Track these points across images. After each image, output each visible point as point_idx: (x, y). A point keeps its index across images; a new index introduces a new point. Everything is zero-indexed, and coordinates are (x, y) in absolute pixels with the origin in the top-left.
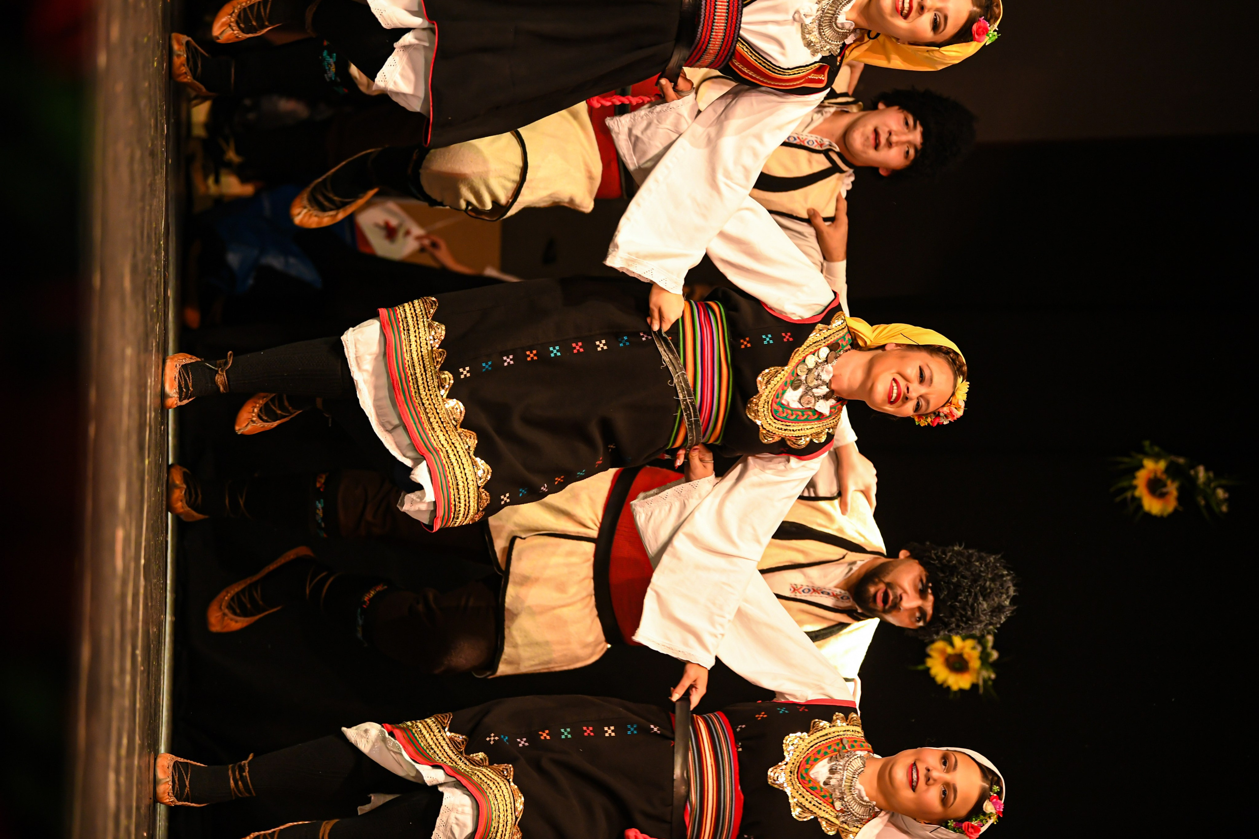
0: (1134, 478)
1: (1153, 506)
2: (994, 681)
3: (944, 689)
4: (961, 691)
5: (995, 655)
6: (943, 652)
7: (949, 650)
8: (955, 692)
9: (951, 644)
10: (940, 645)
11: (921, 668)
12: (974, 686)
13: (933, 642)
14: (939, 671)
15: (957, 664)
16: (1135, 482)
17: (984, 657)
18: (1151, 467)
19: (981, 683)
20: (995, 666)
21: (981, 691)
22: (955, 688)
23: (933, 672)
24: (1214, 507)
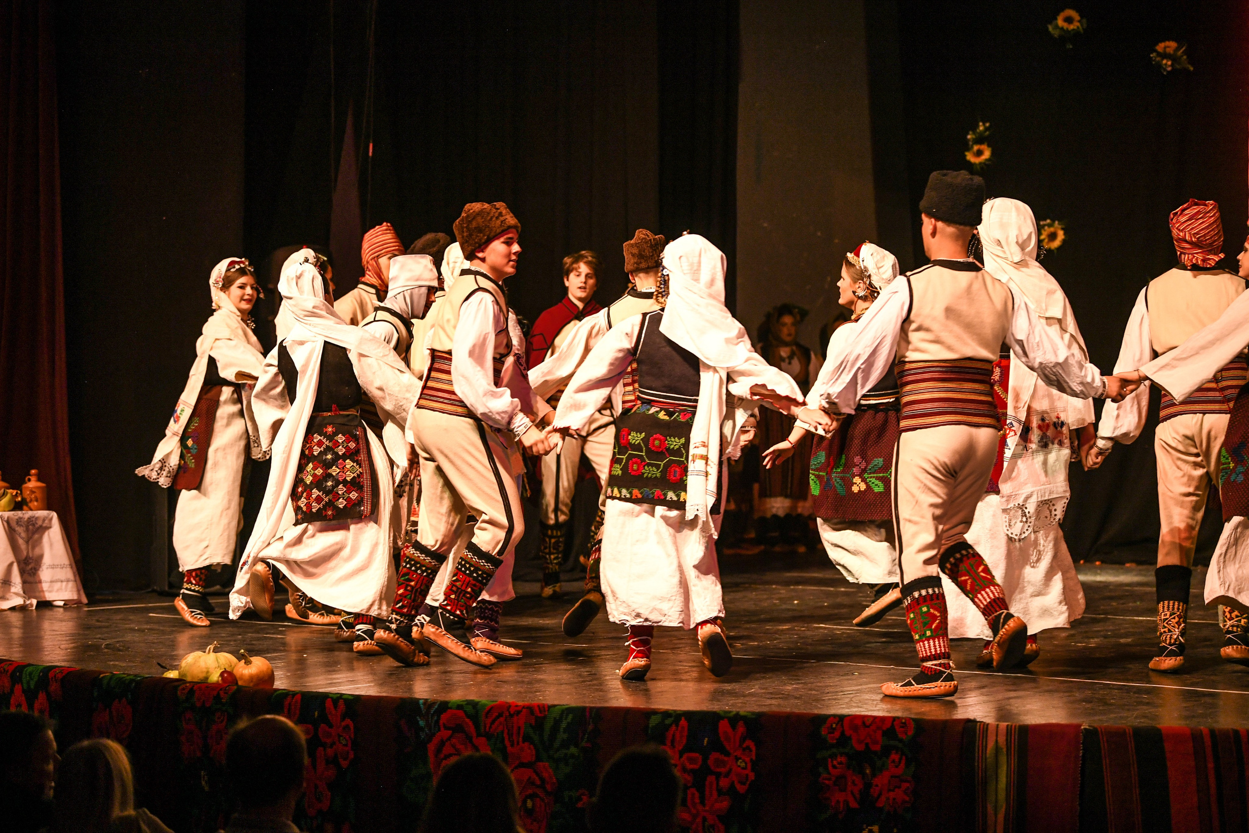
0: (975, 164)
1: (987, 154)
2: (1059, 221)
3: (1064, 241)
4: (1065, 234)
5: (1048, 221)
6: (1048, 243)
7: (1046, 240)
8: (1066, 237)
11: (1055, 251)
12: (1062, 229)
14: (1055, 245)
15: (1053, 236)
16: (977, 162)
17: (1050, 226)
18: (970, 157)
19: (1060, 227)
20: (1053, 221)
21: (1063, 227)
22: (1063, 237)
23: (1054, 247)
24: (986, 129)
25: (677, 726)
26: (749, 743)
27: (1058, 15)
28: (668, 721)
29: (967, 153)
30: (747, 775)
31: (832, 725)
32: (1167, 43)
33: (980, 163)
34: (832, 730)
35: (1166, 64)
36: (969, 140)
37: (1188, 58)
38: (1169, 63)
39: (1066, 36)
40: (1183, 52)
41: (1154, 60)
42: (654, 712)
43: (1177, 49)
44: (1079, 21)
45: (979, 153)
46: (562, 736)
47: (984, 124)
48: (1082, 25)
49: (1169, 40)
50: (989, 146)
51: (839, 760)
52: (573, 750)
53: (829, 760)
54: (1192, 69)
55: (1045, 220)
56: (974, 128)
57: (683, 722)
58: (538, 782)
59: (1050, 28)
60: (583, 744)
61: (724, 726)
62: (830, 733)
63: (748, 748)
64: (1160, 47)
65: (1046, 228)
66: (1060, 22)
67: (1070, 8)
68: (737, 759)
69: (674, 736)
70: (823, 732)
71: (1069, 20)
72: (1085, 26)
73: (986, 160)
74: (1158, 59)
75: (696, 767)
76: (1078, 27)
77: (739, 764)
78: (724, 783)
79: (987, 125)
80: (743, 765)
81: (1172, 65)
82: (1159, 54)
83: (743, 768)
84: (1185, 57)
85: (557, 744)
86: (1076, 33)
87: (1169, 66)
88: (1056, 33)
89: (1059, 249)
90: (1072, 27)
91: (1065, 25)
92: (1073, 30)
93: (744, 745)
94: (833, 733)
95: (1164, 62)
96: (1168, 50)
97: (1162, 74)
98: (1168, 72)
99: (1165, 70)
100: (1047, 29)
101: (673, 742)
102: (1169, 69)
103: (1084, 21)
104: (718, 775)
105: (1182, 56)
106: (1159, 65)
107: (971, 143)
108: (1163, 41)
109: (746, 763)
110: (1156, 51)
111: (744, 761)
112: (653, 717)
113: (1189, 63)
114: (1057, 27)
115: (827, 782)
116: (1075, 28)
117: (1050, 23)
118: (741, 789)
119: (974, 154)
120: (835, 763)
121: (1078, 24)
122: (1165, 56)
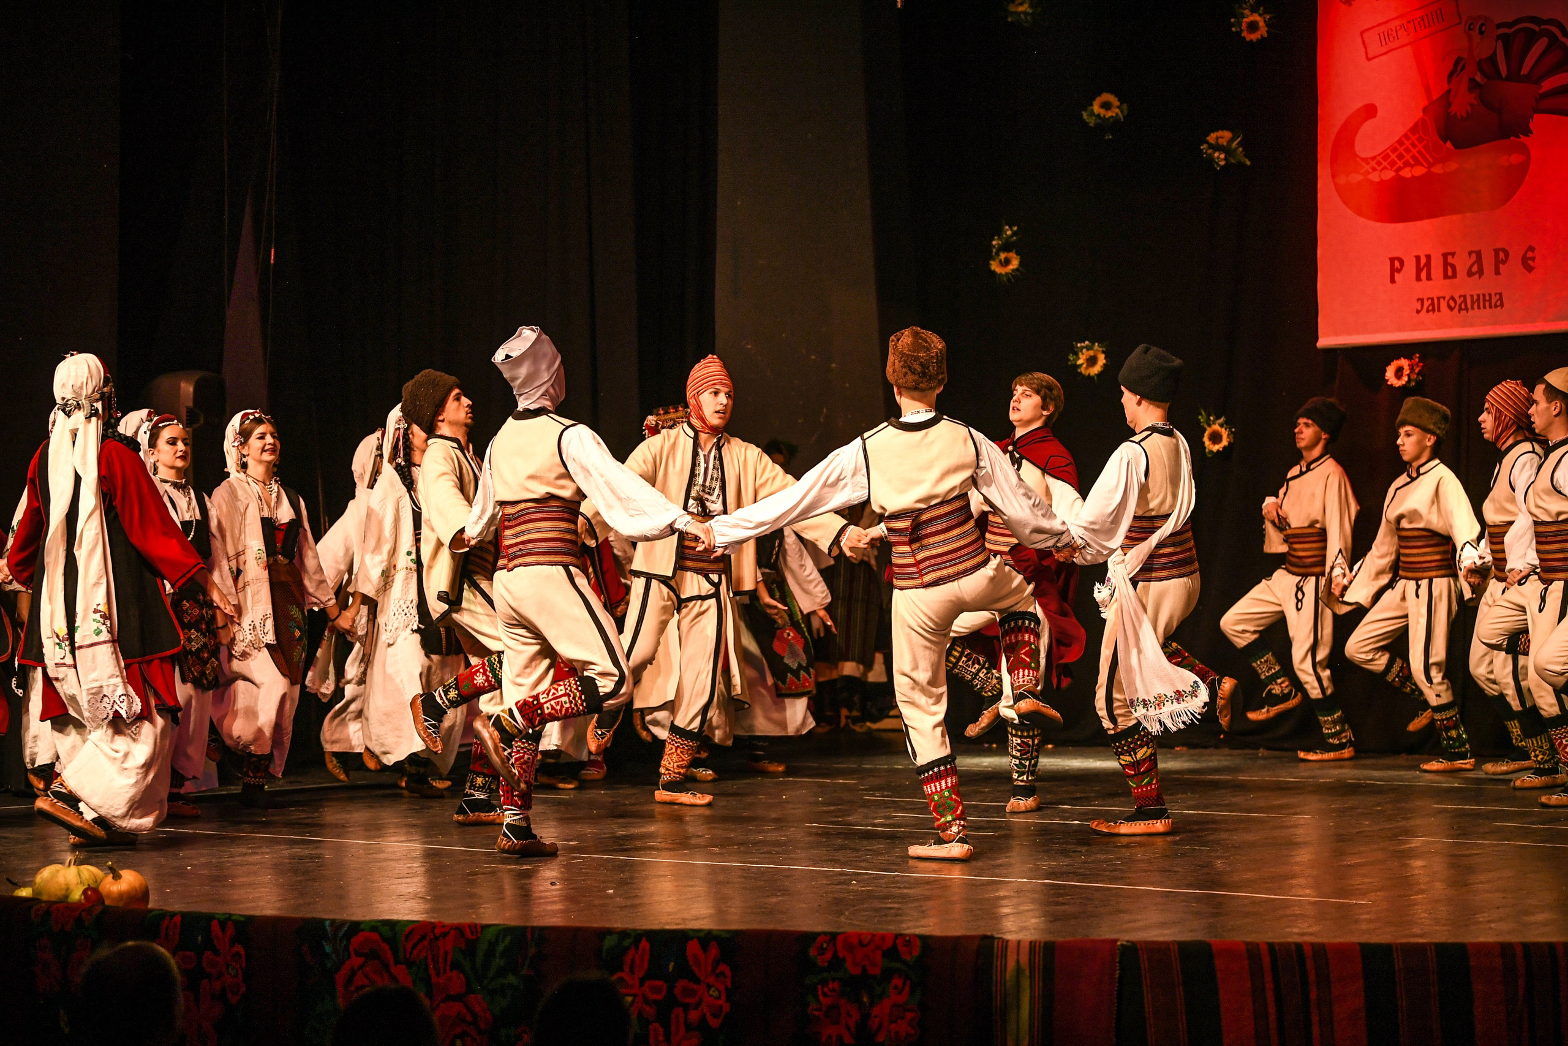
0: (1001, 274)
1: (1015, 264)
2: (1099, 343)
3: (1104, 366)
4: (1105, 358)
5: (1087, 343)
6: (1086, 368)
7: (1084, 366)
8: (1107, 361)
9: (1083, 364)
10: (1082, 370)
11: (1095, 378)
12: (1103, 352)
13: (1081, 373)
14: (1096, 370)
15: (1092, 361)
16: (1003, 273)
17: (1088, 348)
18: (994, 266)
19: (1100, 349)
20: (1092, 343)
21: (1105, 349)
22: (1104, 361)
23: (1096, 372)
24: (1014, 234)
25: (637, 948)
26: (723, 968)
27: (1094, 100)
28: (626, 943)
29: (991, 262)
30: (721, 1007)
31: (822, 944)
32: (1220, 133)
33: (1007, 274)
34: (821, 951)
35: (1218, 158)
36: (994, 247)
37: (1243, 150)
38: (1222, 156)
39: (1104, 125)
40: (1238, 144)
41: (1206, 153)
42: (609, 932)
43: (1232, 140)
44: (1118, 107)
45: (1006, 262)
46: (498, 962)
47: (1011, 229)
48: (1122, 111)
49: (1223, 129)
50: (1017, 253)
51: (831, 986)
52: (512, 979)
53: (820, 987)
54: (1248, 163)
55: (1082, 341)
56: (999, 232)
57: (644, 944)
58: (469, 1018)
59: (1085, 115)
60: (524, 972)
61: (693, 948)
62: (819, 954)
63: (722, 974)
64: (1212, 138)
65: (1084, 350)
66: (1096, 108)
67: (1107, 92)
68: (709, 987)
69: (633, 961)
70: (812, 952)
71: (1106, 106)
72: (1126, 112)
73: (1013, 270)
74: (1210, 151)
75: (659, 997)
76: (1117, 114)
77: (711, 992)
78: (694, 1016)
79: (1015, 228)
80: (716, 994)
81: (1226, 159)
82: (1211, 146)
83: (716, 998)
84: (1241, 149)
85: (492, 972)
86: (1116, 121)
87: (1222, 160)
88: (1092, 122)
89: (1099, 375)
90: (1109, 114)
91: (1102, 112)
92: (1112, 117)
93: (717, 972)
94: (823, 954)
95: (1216, 155)
96: (1220, 141)
97: (1216, 169)
98: (1222, 167)
99: (1217, 164)
100: (1082, 115)
101: (631, 969)
102: (1222, 163)
103: (1125, 107)
104: (686, 1007)
105: (1237, 148)
106: (1211, 160)
107: (994, 250)
108: (1217, 130)
109: (720, 992)
110: (1207, 142)
111: (717, 989)
112: (608, 937)
113: (1246, 156)
114: (1092, 113)
115: (817, 1013)
116: (1114, 115)
117: (1085, 110)
118: (714, 1023)
119: (1000, 261)
120: (825, 989)
121: (1117, 110)
122: (1217, 148)
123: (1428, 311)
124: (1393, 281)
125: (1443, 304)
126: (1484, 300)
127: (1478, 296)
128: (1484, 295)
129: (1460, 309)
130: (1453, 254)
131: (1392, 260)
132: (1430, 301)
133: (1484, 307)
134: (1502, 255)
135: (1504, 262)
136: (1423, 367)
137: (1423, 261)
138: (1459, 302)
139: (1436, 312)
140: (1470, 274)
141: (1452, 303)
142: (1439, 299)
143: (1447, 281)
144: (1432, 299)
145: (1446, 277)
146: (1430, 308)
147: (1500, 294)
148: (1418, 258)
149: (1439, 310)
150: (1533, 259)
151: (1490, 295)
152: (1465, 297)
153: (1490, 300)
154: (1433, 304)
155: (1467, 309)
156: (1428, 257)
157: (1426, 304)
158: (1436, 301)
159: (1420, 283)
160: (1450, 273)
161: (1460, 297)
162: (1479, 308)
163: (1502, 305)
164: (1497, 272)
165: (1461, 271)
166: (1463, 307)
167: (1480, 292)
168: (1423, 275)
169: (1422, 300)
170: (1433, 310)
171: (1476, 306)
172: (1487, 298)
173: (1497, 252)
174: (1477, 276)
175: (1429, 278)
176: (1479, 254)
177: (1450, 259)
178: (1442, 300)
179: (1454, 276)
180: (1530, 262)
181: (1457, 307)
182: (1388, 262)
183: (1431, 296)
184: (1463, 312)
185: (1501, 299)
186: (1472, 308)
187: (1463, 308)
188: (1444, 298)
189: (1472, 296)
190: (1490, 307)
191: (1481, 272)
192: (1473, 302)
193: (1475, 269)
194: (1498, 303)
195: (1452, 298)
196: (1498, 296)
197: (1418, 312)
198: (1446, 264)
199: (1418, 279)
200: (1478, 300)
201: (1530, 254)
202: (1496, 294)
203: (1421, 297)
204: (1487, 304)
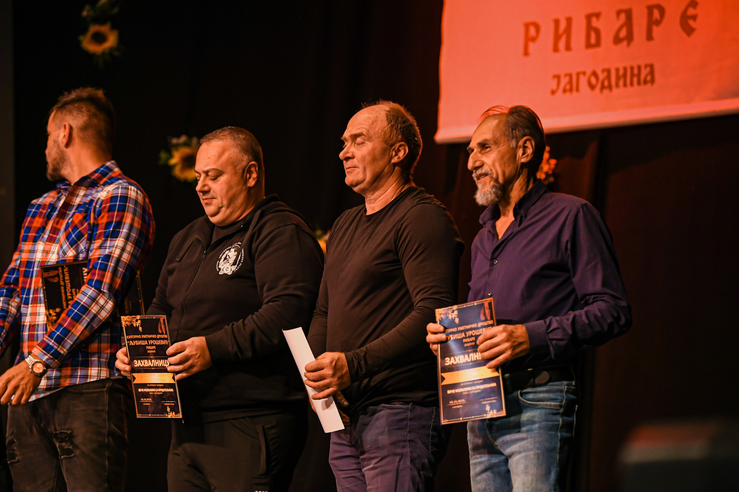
5: (184, 137)
6: (181, 171)
7: (180, 167)
9: (176, 165)
10: (177, 173)
15: (190, 161)
17: (185, 145)
18: (85, 43)
29: (81, 38)
33: (103, 54)
36: (84, 18)
45: (99, 38)
50: (113, 27)
55: (178, 136)
65: (180, 148)
73: (111, 49)
119: (93, 39)
123: (565, 91)
124: (526, 53)
125: (583, 80)
126: (632, 75)
127: (625, 69)
128: (632, 68)
129: (603, 87)
130: (598, 15)
131: (527, 26)
132: (568, 79)
133: (632, 84)
134: (656, 14)
135: (658, 23)
136: (556, 165)
137: (563, 25)
138: (601, 76)
139: (575, 93)
140: (617, 40)
141: (593, 80)
142: (578, 74)
143: (591, 51)
144: (570, 76)
145: (588, 45)
146: (568, 87)
147: (652, 66)
148: (557, 22)
149: (578, 90)
150: (694, 18)
151: (639, 68)
152: (608, 71)
153: (639, 75)
154: (570, 82)
155: (610, 87)
156: (569, 20)
157: (564, 81)
158: (574, 78)
159: (557, 55)
160: (593, 41)
161: (603, 71)
162: (625, 85)
163: (653, 81)
164: (650, 37)
165: (607, 38)
166: (606, 83)
167: (628, 64)
168: (562, 44)
169: (558, 77)
170: (571, 90)
171: (621, 83)
172: (636, 71)
173: (650, 9)
174: (625, 43)
175: (568, 48)
176: (629, 13)
177: (595, 23)
178: (582, 77)
179: (598, 44)
180: (691, 22)
181: (599, 86)
182: (522, 30)
183: (568, 71)
184: (606, 91)
185: (652, 73)
186: (617, 85)
187: (606, 86)
188: (584, 73)
189: (617, 70)
190: (639, 83)
191: (630, 38)
192: (618, 78)
193: (623, 33)
194: (649, 78)
195: (595, 74)
196: (648, 69)
197: (553, 92)
198: (589, 28)
199: (556, 49)
200: (625, 75)
201: (691, 12)
202: (646, 66)
203: (557, 72)
204: (635, 80)
